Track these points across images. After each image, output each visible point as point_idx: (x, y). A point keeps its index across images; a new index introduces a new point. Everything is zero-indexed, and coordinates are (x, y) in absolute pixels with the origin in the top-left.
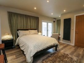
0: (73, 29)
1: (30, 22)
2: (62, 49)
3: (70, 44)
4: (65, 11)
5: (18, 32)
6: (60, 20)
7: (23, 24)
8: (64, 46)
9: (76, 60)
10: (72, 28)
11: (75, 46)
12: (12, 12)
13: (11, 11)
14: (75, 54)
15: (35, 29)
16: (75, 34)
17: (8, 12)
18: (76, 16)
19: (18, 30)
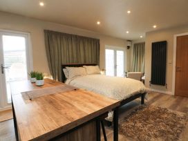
0: (172, 63)
1: (84, 50)
2: (153, 101)
3: (166, 92)
4: (155, 27)
5: (64, 70)
6: (144, 43)
7: (70, 53)
8: (155, 95)
9: (182, 116)
10: (169, 61)
11: (176, 95)
12: (52, 31)
13: (50, 29)
14: (178, 108)
15: (93, 63)
16: (176, 71)
17: (45, 31)
18: (178, 37)
19: (64, 67)
